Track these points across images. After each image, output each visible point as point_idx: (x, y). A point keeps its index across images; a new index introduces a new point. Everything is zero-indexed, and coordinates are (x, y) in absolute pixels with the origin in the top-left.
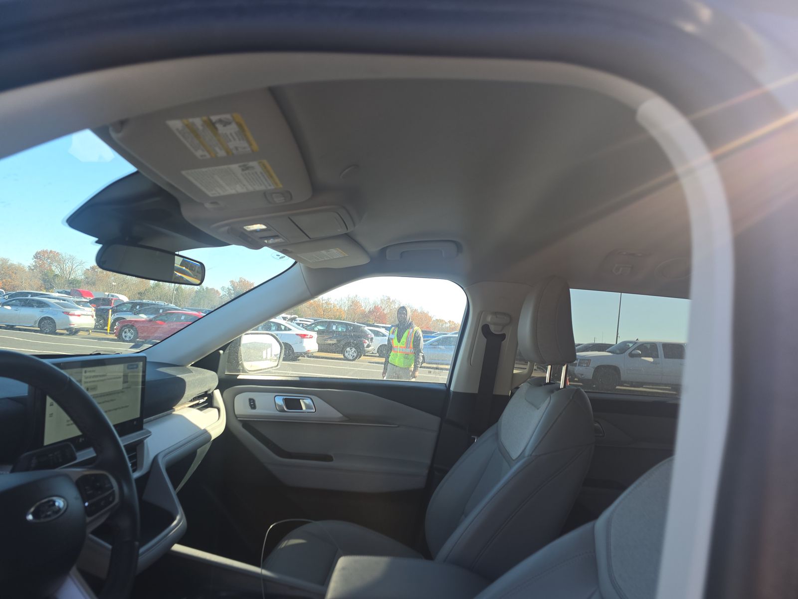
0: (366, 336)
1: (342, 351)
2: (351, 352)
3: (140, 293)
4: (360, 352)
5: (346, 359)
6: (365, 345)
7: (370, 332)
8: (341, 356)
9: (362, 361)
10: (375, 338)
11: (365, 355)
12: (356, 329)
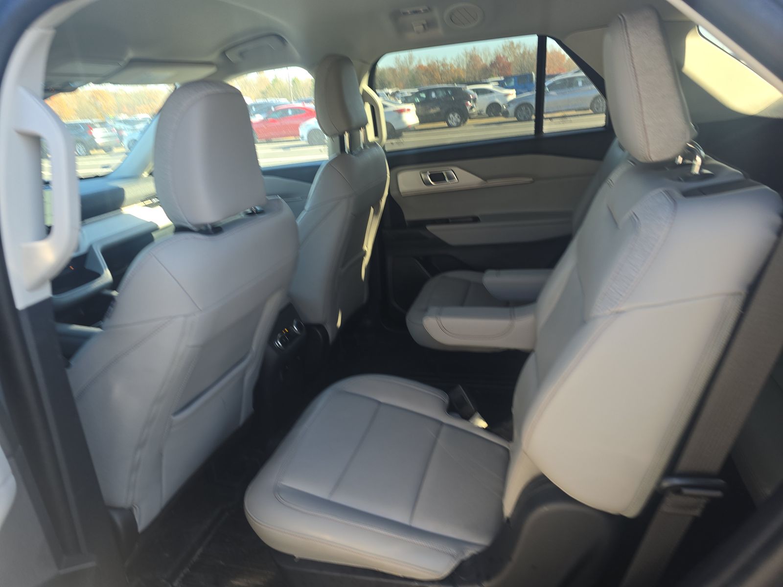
0: (467, 97)
1: (445, 120)
2: (454, 118)
3: (263, 93)
4: (465, 116)
5: (450, 126)
6: (468, 108)
7: (472, 92)
8: (445, 124)
9: (469, 125)
10: (479, 98)
11: (470, 118)
12: (455, 91)
